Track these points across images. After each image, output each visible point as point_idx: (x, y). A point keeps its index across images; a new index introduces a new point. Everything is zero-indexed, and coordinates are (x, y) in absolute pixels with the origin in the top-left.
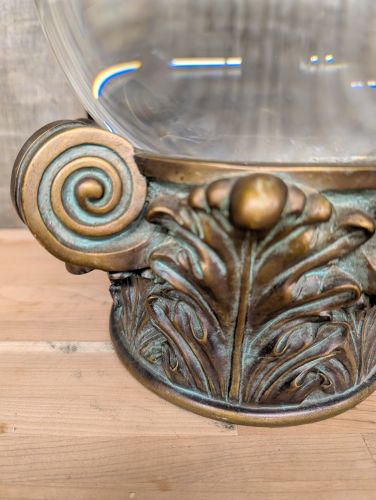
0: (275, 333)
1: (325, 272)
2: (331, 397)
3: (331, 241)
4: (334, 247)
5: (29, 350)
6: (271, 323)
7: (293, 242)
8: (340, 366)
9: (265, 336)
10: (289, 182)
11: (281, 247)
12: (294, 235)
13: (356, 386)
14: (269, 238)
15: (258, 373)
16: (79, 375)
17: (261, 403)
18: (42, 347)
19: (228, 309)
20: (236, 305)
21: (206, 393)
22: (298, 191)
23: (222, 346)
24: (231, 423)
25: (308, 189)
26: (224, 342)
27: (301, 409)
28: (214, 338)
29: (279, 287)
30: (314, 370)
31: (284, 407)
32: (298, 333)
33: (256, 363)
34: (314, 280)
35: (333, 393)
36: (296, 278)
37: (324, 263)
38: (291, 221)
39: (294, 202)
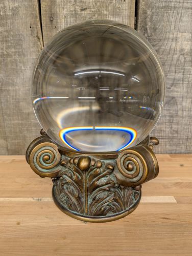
0: (96, 195)
1: (106, 178)
2: (116, 214)
3: (105, 171)
4: (106, 172)
5: (26, 200)
6: (95, 192)
7: (94, 172)
8: (117, 204)
9: (93, 195)
10: (92, 158)
11: (92, 172)
12: (95, 170)
13: (124, 211)
14: (89, 170)
15: (92, 206)
16: (42, 208)
17: (94, 215)
18: (30, 199)
19: (83, 188)
20: (84, 187)
21: (78, 212)
22: (94, 160)
23: (82, 198)
24: (86, 221)
25: (96, 159)
26: (83, 197)
27: (106, 217)
28: (80, 196)
29: (94, 182)
30: (108, 205)
31: (101, 217)
32: (102, 195)
33: (92, 203)
34: (103, 181)
35: (116, 212)
36: (98, 180)
37: (104, 176)
38: (93, 167)
39: (93, 163)
